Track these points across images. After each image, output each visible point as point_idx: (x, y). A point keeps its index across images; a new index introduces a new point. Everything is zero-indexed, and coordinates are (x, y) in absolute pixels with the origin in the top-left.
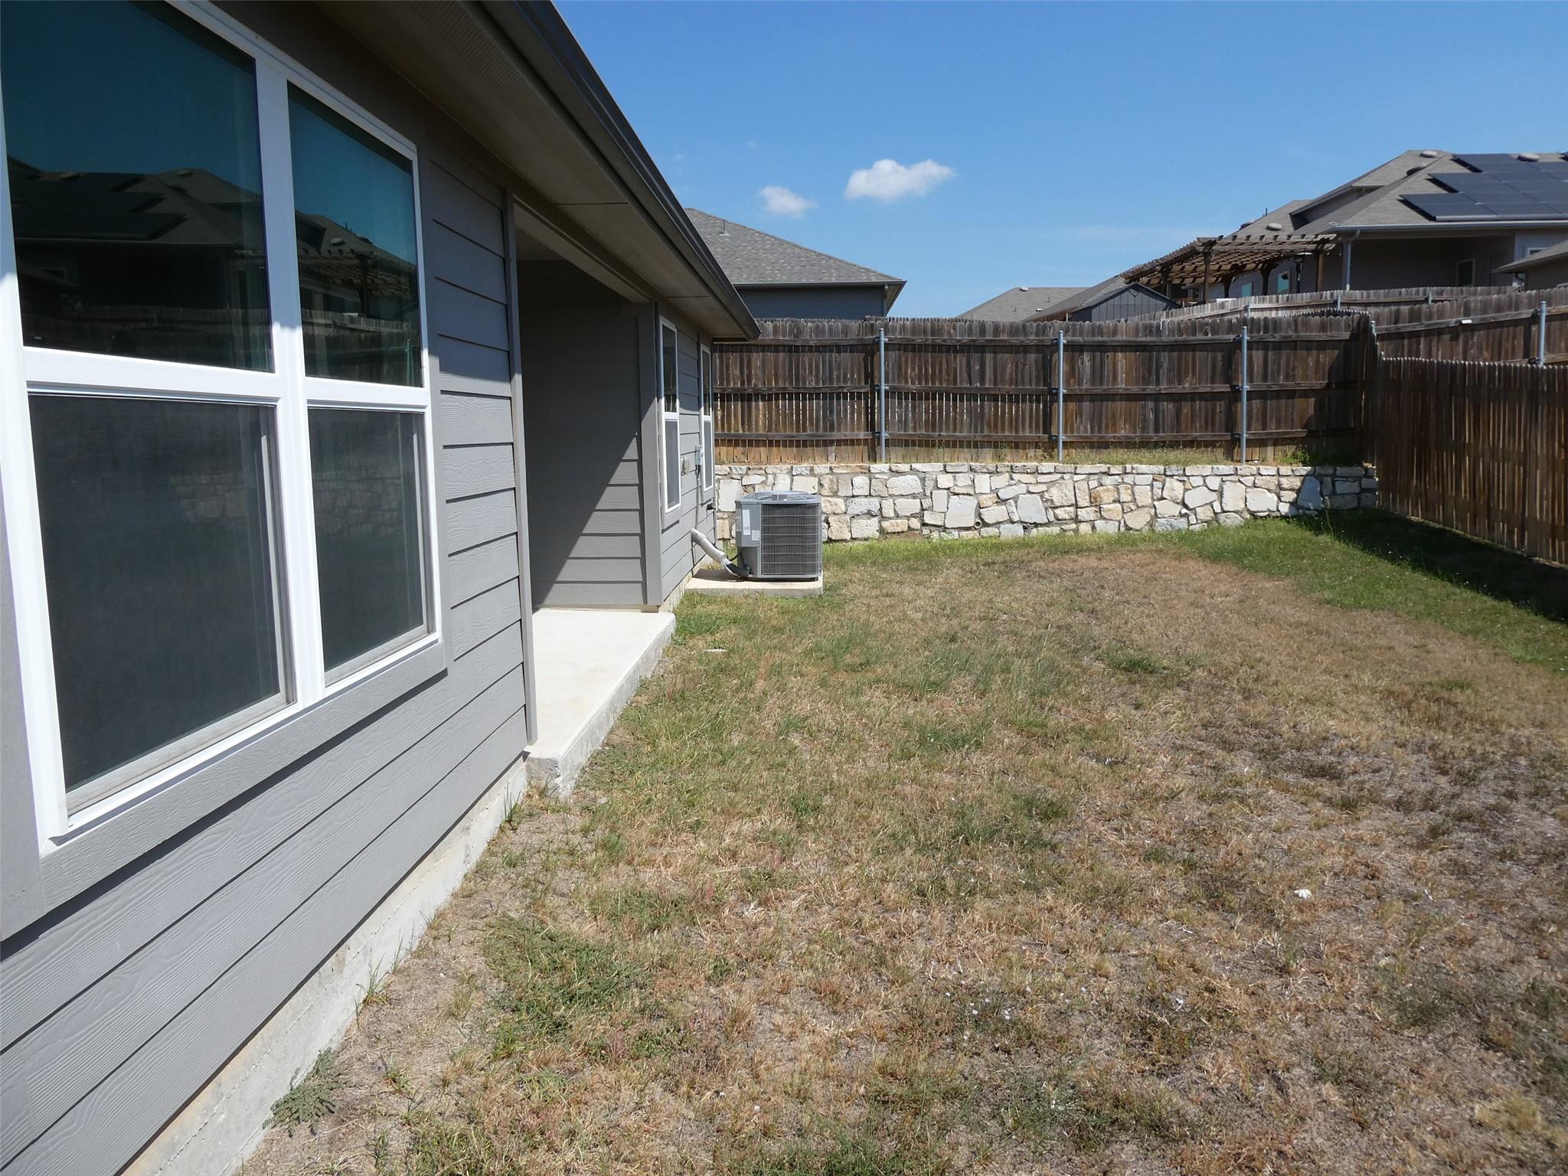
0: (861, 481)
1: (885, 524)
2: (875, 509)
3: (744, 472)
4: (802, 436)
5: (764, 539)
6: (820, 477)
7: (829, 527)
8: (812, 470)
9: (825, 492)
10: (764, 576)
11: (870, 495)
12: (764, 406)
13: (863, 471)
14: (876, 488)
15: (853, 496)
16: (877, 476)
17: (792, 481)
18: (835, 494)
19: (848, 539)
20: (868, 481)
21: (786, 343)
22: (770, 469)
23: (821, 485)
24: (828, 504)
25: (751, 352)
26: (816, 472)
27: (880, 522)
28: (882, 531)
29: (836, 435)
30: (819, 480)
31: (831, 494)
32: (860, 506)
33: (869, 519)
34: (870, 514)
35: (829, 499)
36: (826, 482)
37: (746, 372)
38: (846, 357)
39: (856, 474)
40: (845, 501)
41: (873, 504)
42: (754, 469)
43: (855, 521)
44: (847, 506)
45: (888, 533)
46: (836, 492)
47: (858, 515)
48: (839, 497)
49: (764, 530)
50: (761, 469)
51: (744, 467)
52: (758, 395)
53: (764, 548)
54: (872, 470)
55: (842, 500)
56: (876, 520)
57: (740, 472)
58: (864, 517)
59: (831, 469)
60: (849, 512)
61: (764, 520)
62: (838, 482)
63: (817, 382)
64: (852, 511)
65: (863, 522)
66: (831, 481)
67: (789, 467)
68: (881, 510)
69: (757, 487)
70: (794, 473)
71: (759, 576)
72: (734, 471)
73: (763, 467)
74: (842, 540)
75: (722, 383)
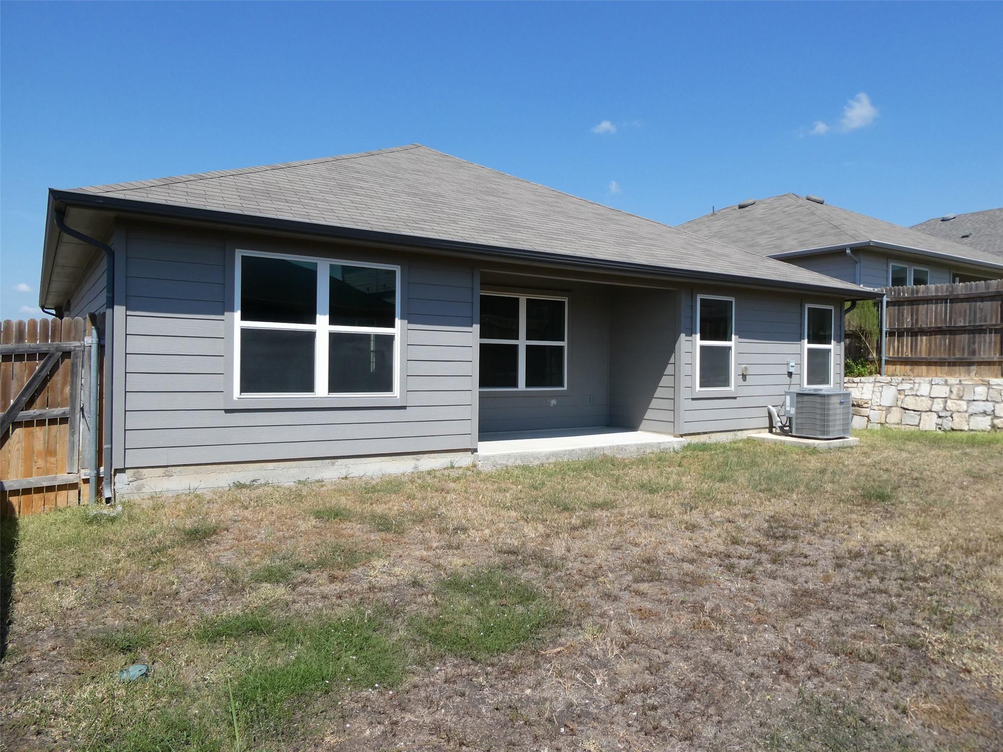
0: (981, 391)
1: (996, 421)
2: (989, 411)
3: (900, 381)
4: (952, 359)
5: (797, 413)
6: (951, 386)
7: (953, 420)
8: (946, 381)
9: (953, 396)
10: (796, 435)
11: (987, 400)
12: (926, 340)
13: (984, 383)
14: (992, 395)
15: (974, 400)
16: (993, 387)
17: (931, 388)
18: (961, 398)
19: (966, 429)
20: (987, 390)
21: (944, 297)
22: (917, 380)
23: (951, 392)
24: (954, 405)
25: (919, 305)
26: (949, 383)
27: (992, 419)
28: (993, 426)
29: (976, 358)
30: (950, 389)
31: (957, 398)
32: (979, 407)
33: (984, 417)
34: (985, 413)
35: (956, 401)
36: (955, 390)
37: (915, 317)
38: (987, 305)
39: (978, 385)
40: (968, 403)
41: (989, 407)
42: (906, 380)
43: (972, 417)
44: (968, 407)
45: (998, 428)
46: (962, 397)
47: (976, 414)
48: (963, 400)
49: (797, 408)
50: (911, 380)
51: (900, 378)
52: (922, 332)
53: (797, 419)
54: (991, 383)
55: (965, 403)
56: (989, 418)
57: (897, 381)
58: (981, 415)
59: (960, 381)
60: (968, 411)
61: (798, 402)
62: (964, 390)
63: (965, 322)
64: (971, 411)
65: (979, 419)
66: (959, 389)
67: (930, 379)
68: (993, 411)
69: (906, 391)
70: (933, 383)
71: (794, 434)
72: (893, 381)
73: (913, 379)
74: (961, 430)
75: (898, 325)
